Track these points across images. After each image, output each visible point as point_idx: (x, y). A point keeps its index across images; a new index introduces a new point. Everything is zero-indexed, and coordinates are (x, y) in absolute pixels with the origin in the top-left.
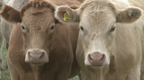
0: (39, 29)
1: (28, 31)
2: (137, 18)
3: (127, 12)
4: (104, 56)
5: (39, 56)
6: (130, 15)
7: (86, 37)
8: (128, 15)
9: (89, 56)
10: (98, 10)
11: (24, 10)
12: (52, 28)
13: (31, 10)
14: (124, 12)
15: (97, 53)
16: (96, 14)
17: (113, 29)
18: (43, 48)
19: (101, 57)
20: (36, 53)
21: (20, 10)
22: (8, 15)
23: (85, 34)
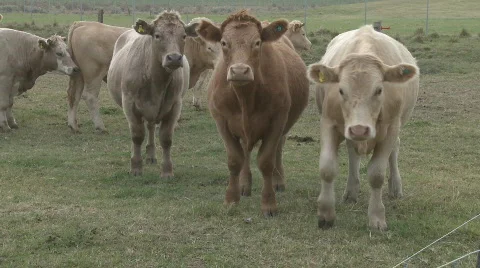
0: (243, 42)
1: (230, 47)
2: (410, 77)
3: (398, 69)
4: (367, 129)
5: (243, 71)
6: (401, 73)
7: (347, 103)
8: (398, 73)
9: (350, 129)
10: (360, 70)
11: (224, 26)
12: (258, 43)
13: (233, 24)
14: (394, 69)
15: (359, 127)
16: (358, 75)
17: (379, 92)
18: (247, 63)
19: (364, 131)
20: (238, 68)
21: (219, 27)
22: (206, 33)
23: (345, 100)
